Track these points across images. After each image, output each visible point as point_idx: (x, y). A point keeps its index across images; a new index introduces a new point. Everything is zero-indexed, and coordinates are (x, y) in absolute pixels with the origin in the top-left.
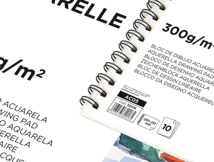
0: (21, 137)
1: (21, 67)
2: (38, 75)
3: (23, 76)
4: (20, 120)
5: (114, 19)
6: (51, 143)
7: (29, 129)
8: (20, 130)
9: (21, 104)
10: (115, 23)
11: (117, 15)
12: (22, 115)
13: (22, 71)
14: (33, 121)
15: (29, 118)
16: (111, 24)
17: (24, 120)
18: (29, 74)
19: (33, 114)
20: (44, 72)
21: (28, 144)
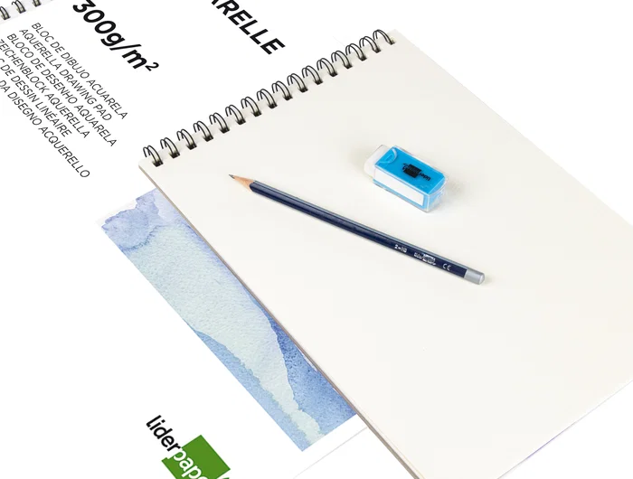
1: (134, 52)
2: (147, 67)
3: (130, 62)
5: (270, 43)
6: (112, 143)
8: (86, 115)
9: (107, 89)
10: (269, 48)
11: (276, 40)
12: (100, 100)
15: (106, 106)
16: (264, 47)
17: (100, 107)
20: (157, 65)
21: (86, 134)
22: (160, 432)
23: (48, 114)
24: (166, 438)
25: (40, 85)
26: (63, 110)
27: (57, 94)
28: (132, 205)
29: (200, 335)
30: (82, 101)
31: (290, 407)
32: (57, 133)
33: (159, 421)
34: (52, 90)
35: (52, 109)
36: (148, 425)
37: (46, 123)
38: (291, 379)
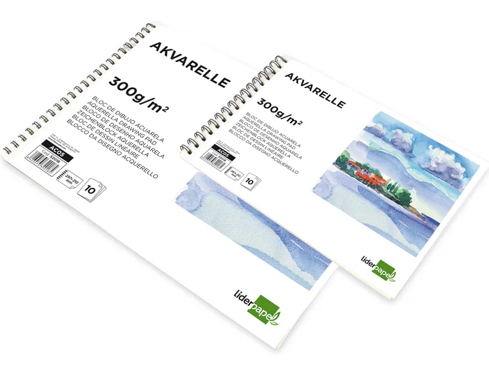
0: (143, 149)
1: (153, 103)
3: (153, 109)
4: (145, 137)
5: (222, 81)
6: (163, 156)
7: (150, 144)
8: (143, 144)
10: (222, 84)
11: (225, 79)
12: (147, 135)
13: (153, 106)
14: (154, 139)
15: (151, 137)
16: (220, 84)
18: (157, 108)
19: (155, 135)
21: (147, 155)
22: (242, 298)
23: (124, 149)
24: (245, 300)
25: (112, 133)
26: (130, 144)
27: (123, 136)
28: (186, 188)
29: (243, 246)
30: (137, 137)
31: (297, 271)
32: (132, 157)
33: (239, 292)
34: (119, 134)
35: (124, 144)
36: (235, 295)
37: (124, 153)
38: (293, 257)
